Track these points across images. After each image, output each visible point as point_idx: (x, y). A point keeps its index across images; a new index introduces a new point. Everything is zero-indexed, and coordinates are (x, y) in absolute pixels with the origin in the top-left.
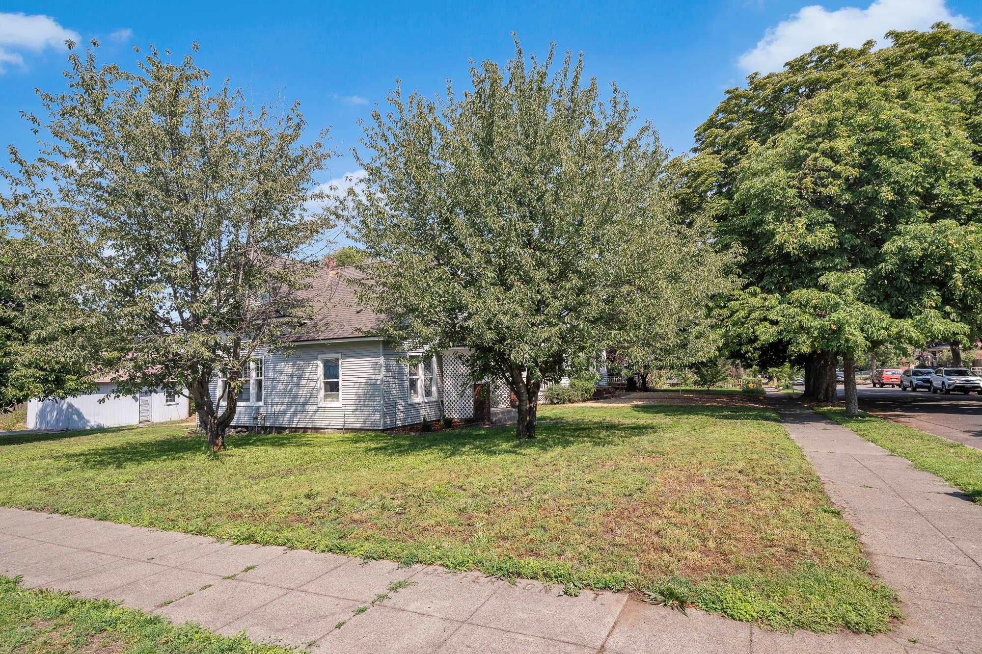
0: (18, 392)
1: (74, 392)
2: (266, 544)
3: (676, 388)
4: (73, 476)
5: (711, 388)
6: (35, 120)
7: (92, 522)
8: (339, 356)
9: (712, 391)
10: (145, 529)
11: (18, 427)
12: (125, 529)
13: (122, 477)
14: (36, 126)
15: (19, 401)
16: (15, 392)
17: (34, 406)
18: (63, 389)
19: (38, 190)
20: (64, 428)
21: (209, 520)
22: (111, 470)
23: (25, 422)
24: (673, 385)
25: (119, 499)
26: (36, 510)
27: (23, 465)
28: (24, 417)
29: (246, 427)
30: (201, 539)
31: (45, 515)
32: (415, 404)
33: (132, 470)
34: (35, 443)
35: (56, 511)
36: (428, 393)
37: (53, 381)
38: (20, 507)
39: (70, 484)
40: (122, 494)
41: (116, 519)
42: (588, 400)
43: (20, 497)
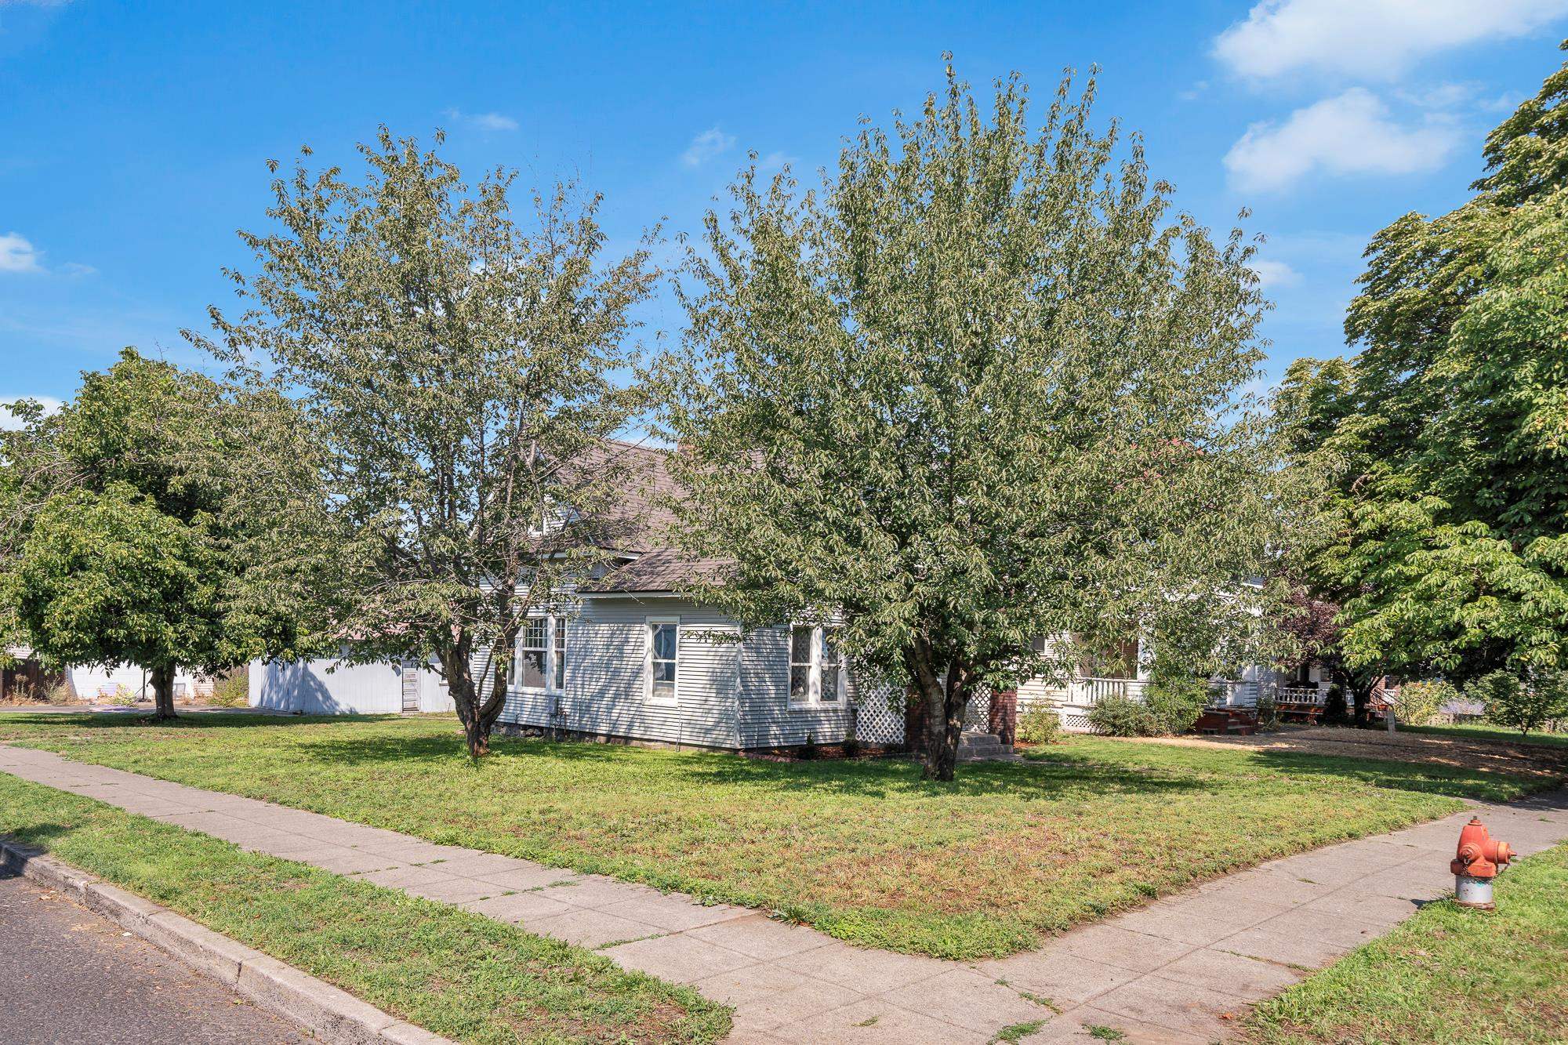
0: (235, 648)
1: (309, 653)
2: (466, 846)
3: (1466, 726)
4: (297, 769)
5: (1531, 732)
6: (238, 278)
7: (309, 813)
8: (677, 619)
9: (1535, 738)
10: (358, 825)
11: (239, 702)
12: (340, 823)
13: (351, 775)
14: (240, 286)
15: (237, 663)
16: (231, 648)
17: (257, 672)
18: (292, 647)
19: (247, 365)
20: (297, 709)
21: (423, 822)
22: (342, 766)
23: (247, 697)
24: (1459, 718)
25: (340, 796)
26: (255, 798)
27: (242, 752)
28: (244, 689)
29: (541, 729)
30: (409, 838)
31: (261, 804)
32: (808, 711)
33: (364, 768)
34: (260, 728)
35: (274, 800)
36: (828, 695)
37: (279, 635)
38: (239, 793)
39: (293, 777)
40: (345, 792)
41: (331, 812)
42: (1189, 732)
43: (240, 784)
